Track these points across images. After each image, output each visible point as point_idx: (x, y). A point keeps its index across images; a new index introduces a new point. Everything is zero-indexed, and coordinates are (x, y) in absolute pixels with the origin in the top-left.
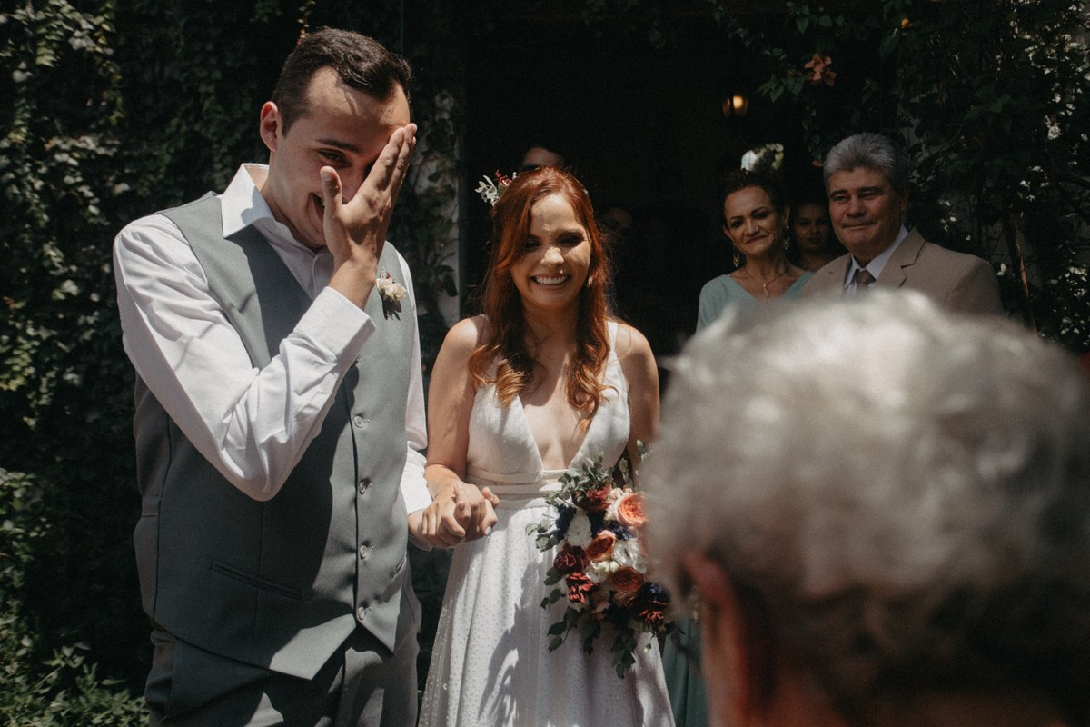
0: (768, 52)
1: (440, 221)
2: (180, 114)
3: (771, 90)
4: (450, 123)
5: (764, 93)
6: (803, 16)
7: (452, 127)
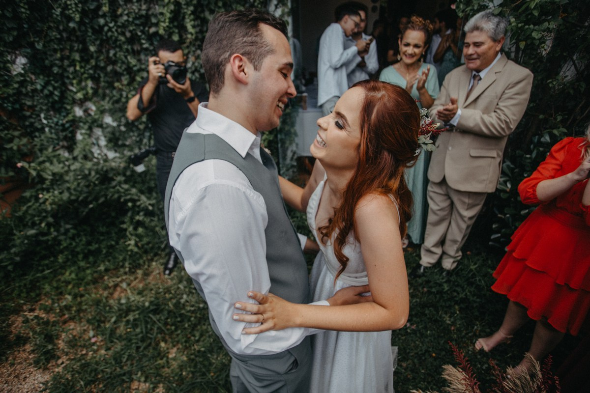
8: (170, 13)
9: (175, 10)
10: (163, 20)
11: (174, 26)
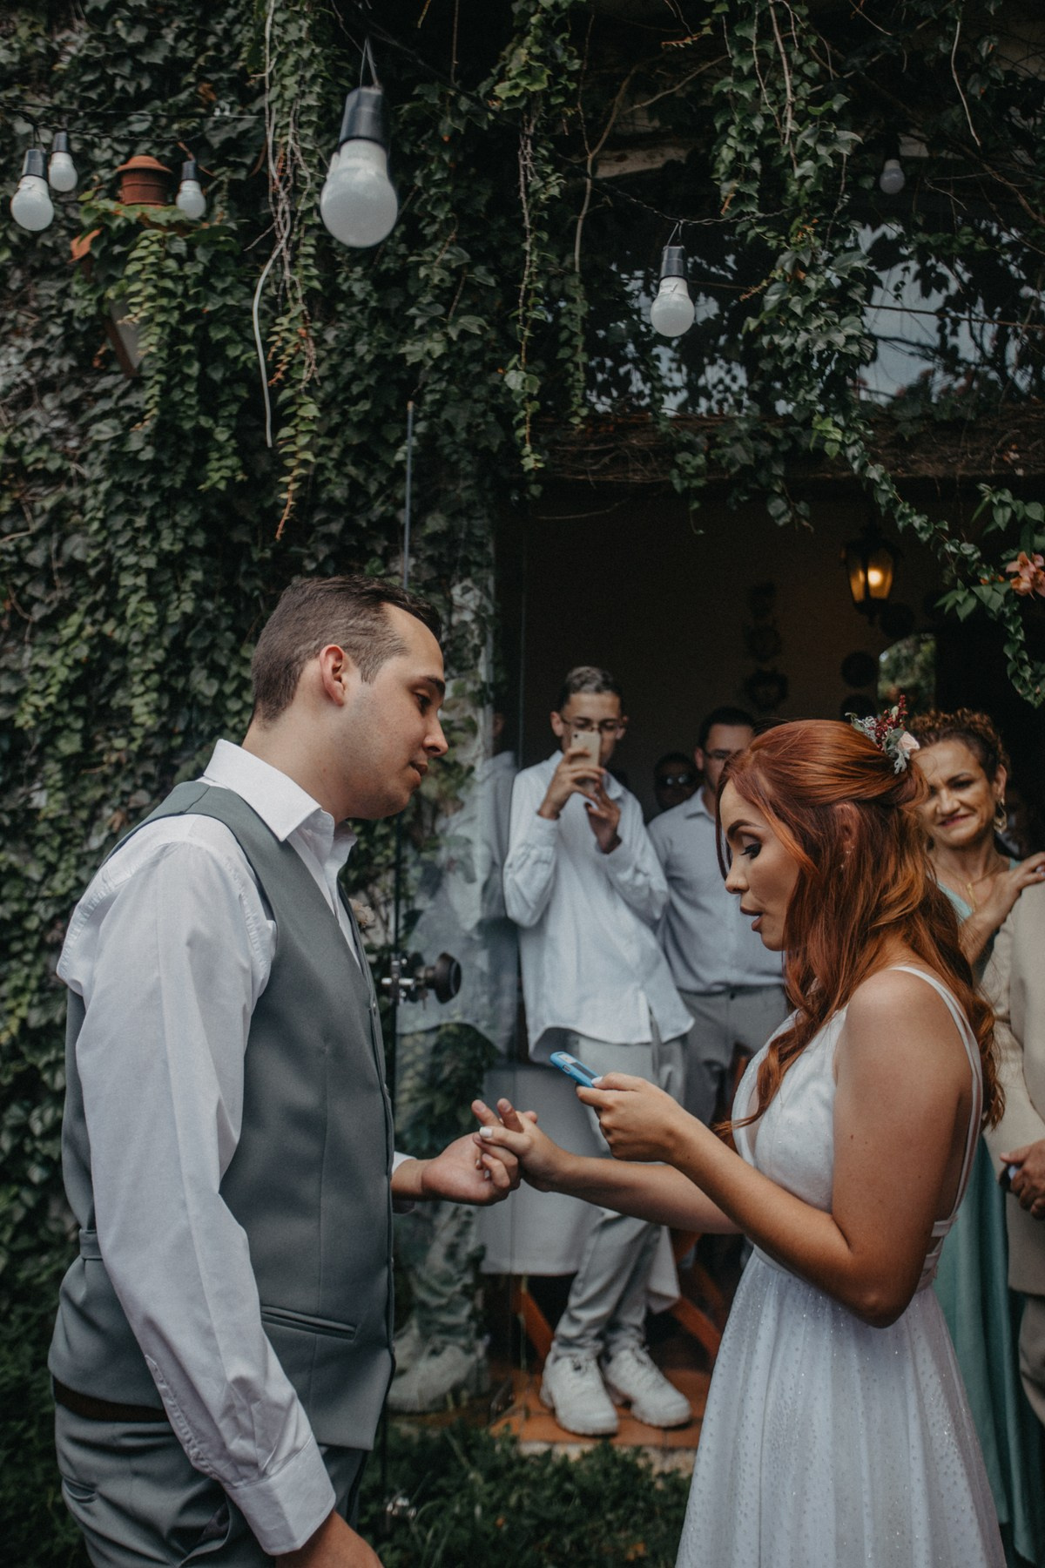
0: (951, 548)
1: (456, 770)
2: (82, 607)
3: (958, 602)
4: (473, 626)
5: (947, 609)
6: (1003, 504)
7: (476, 632)
8: (71, 669)
9: (89, 659)
10: (40, 687)
11: (74, 710)
